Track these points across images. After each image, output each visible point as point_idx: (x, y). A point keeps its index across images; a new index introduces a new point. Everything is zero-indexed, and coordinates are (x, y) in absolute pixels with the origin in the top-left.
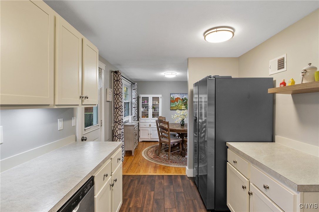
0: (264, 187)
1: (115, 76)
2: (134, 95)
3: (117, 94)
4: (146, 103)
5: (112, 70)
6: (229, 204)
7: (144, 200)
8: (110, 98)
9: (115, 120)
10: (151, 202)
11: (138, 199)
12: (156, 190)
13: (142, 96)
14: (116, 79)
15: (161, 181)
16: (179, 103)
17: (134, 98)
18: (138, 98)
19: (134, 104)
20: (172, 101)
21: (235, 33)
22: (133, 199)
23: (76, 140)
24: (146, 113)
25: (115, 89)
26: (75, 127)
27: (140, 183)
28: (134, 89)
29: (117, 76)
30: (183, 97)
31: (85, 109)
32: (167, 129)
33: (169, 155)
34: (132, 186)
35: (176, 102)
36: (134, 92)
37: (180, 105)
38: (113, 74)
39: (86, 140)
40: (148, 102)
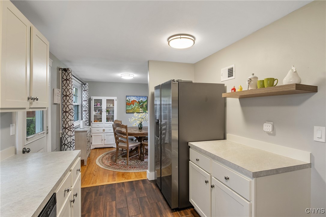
0: (225, 178)
1: (63, 74)
2: (85, 97)
3: (65, 96)
4: (99, 106)
5: (60, 67)
6: (192, 200)
7: (106, 212)
8: (58, 100)
9: (64, 126)
10: (114, 213)
11: (98, 212)
12: (117, 199)
13: (94, 98)
14: (65, 77)
15: (122, 189)
16: (136, 106)
17: (85, 101)
18: (90, 100)
19: (85, 107)
20: (128, 104)
21: (195, 41)
22: (92, 214)
23: (16, 153)
24: (99, 117)
25: (63, 90)
26: (14, 136)
27: (98, 195)
28: (85, 90)
29: (67, 74)
30: (139, 99)
31: (27, 114)
32: (125, 133)
33: (127, 160)
34: (89, 200)
35: (132, 105)
36: (85, 94)
37: (136, 108)
38: (61, 72)
39: (28, 152)
40: (101, 104)
